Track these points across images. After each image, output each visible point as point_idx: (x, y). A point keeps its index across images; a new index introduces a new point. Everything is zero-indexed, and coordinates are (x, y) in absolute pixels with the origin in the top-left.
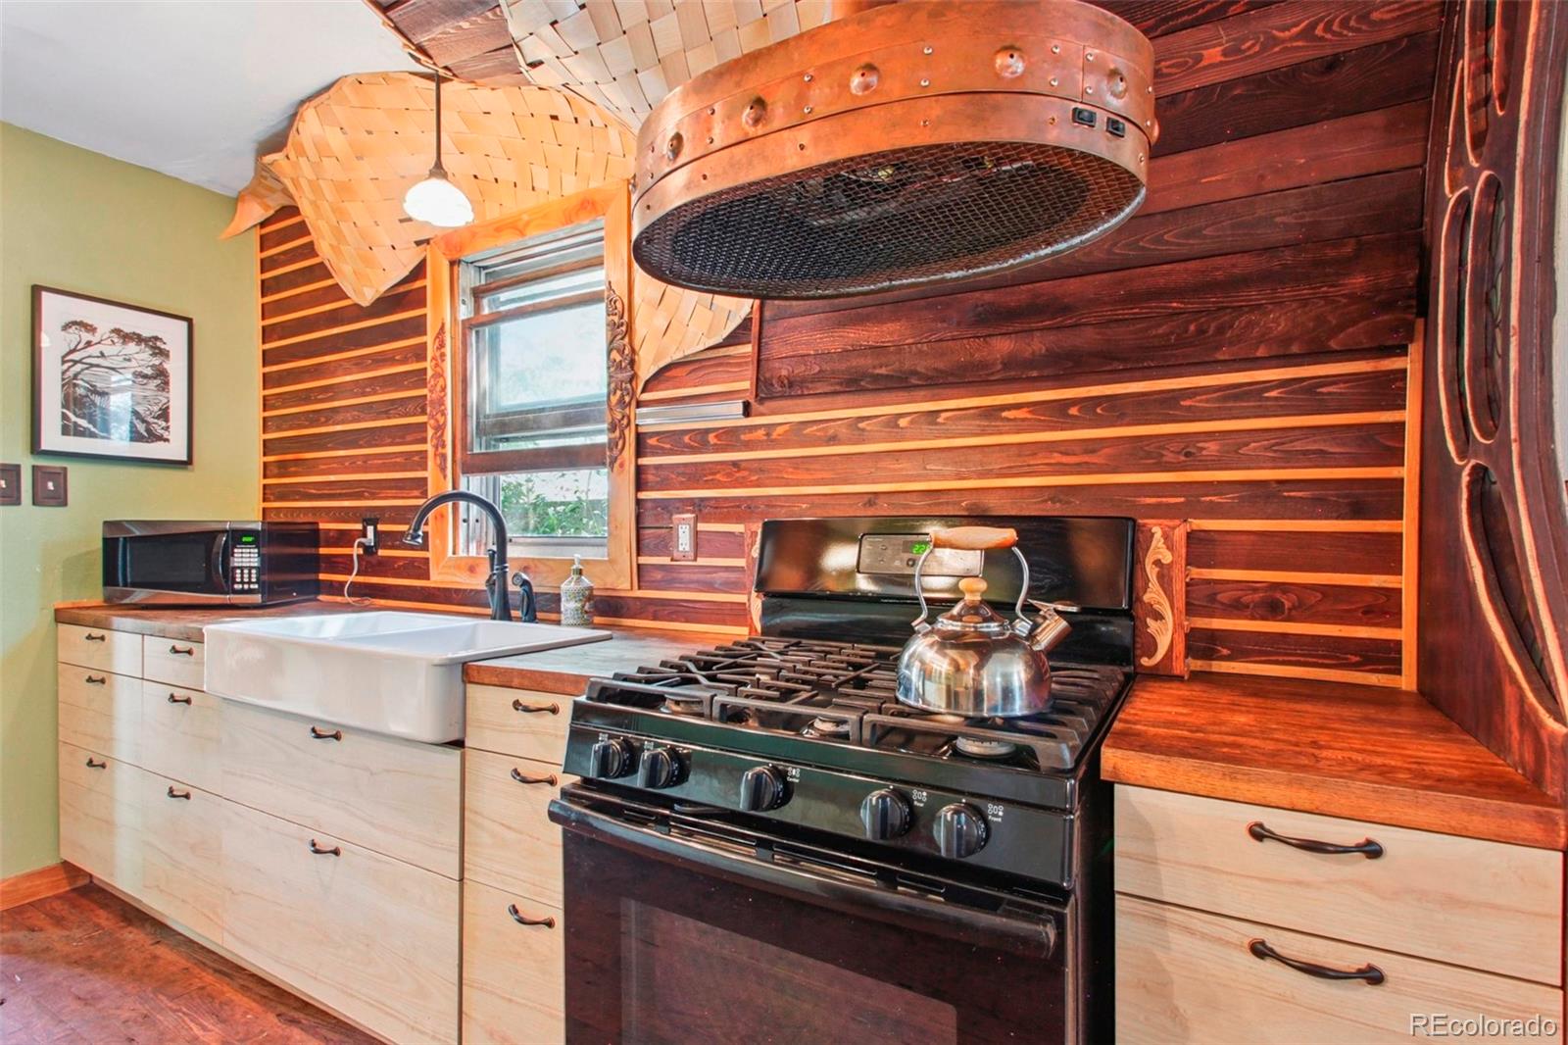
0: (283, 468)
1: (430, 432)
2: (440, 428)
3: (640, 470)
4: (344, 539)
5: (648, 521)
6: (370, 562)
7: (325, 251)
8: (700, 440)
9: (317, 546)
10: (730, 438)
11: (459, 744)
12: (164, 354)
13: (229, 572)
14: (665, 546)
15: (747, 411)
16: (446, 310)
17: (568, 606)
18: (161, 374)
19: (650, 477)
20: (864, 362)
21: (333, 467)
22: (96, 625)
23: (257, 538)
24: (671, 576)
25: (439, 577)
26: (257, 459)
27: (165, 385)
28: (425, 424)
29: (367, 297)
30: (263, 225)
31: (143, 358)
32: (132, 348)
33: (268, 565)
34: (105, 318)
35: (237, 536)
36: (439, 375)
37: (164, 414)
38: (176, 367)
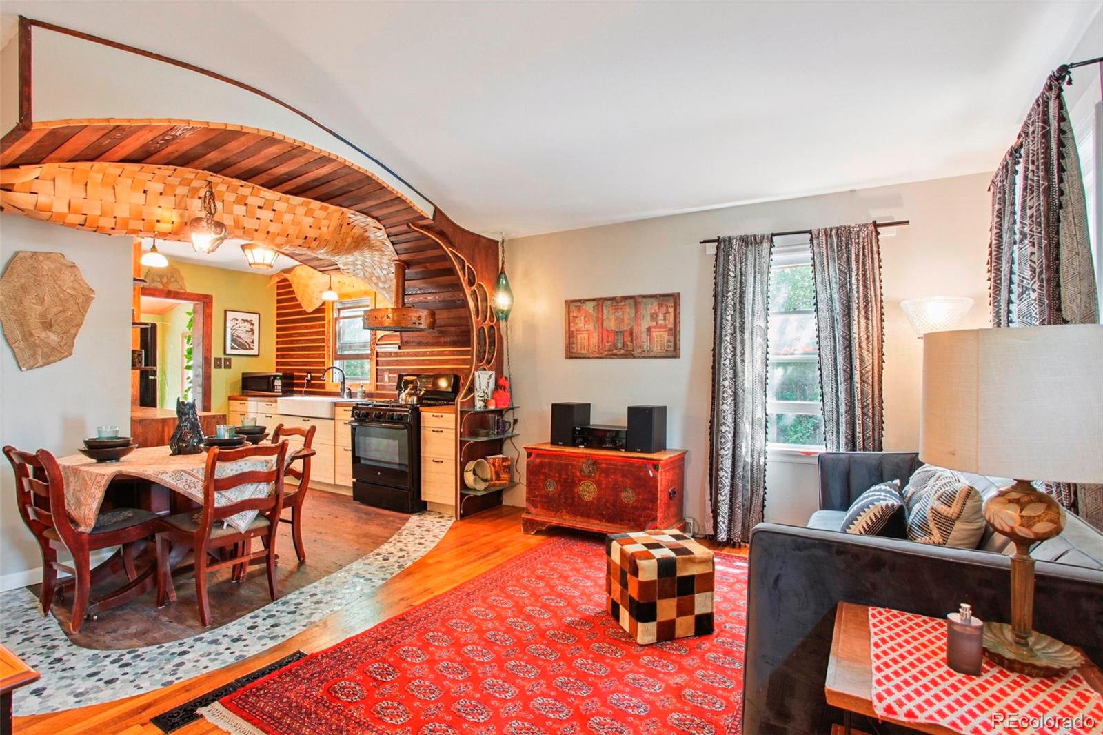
0: (283, 356)
1: (326, 348)
2: (329, 347)
3: (377, 361)
4: (302, 378)
5: (379, 374)
6: (310, 385)
7: (299, 298)
8: (390, 354)
9: (293, 379)
10: (396, 354)
11: (333, 419)
12: (253, 324)
13: (274, 386)
14: (382, 380)
15: (400, 348)
16: (330, 315)
17: (359, 395)
18: (252, 330)
19: (380, 363)
20: (420, 339)
21: (297, 357)
22: (242, 400)
23: (281, 378)
24: (384, 387)
25: (328, 388)
26: (274, 353)
27: (253, 334)
28: (324, 346)
29: (310, 310)
30: (278, 282)
31: (248, 326)
32: (246, 323)
33: (283, 385)
34: (240, 316)
35: (275, 377)
36: (329, 333)
37: (253, 342)
38: (256, 328)
